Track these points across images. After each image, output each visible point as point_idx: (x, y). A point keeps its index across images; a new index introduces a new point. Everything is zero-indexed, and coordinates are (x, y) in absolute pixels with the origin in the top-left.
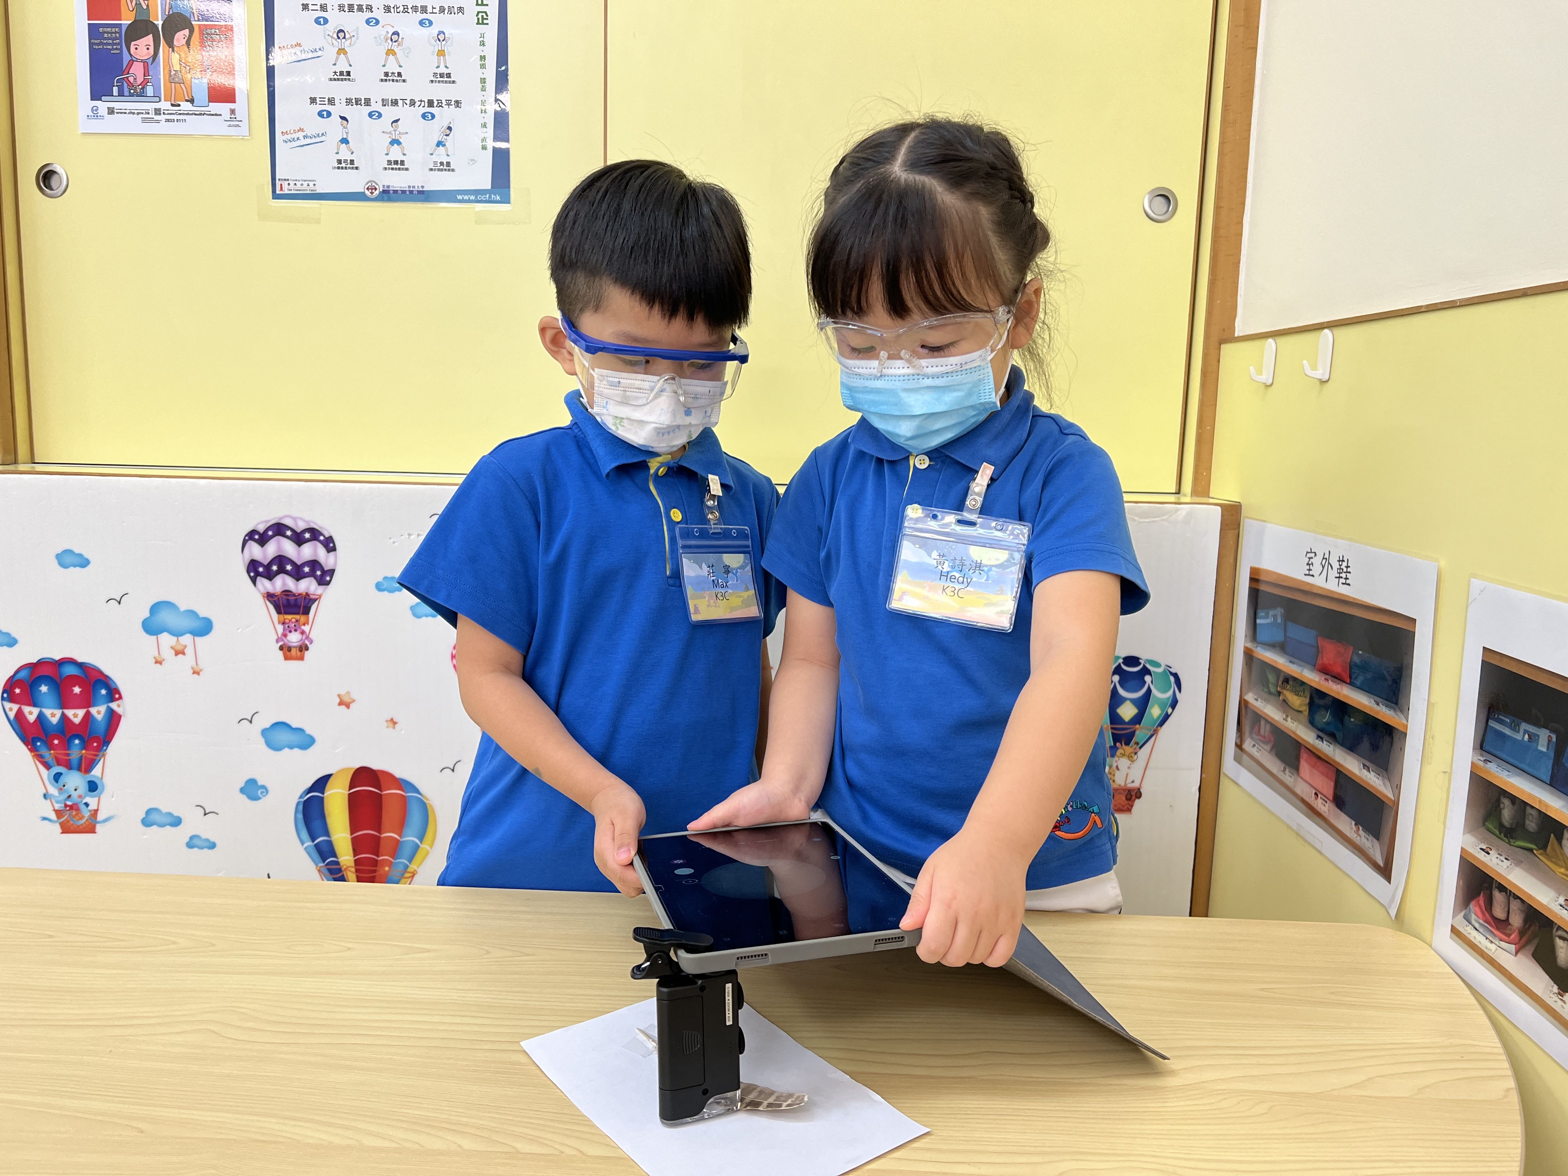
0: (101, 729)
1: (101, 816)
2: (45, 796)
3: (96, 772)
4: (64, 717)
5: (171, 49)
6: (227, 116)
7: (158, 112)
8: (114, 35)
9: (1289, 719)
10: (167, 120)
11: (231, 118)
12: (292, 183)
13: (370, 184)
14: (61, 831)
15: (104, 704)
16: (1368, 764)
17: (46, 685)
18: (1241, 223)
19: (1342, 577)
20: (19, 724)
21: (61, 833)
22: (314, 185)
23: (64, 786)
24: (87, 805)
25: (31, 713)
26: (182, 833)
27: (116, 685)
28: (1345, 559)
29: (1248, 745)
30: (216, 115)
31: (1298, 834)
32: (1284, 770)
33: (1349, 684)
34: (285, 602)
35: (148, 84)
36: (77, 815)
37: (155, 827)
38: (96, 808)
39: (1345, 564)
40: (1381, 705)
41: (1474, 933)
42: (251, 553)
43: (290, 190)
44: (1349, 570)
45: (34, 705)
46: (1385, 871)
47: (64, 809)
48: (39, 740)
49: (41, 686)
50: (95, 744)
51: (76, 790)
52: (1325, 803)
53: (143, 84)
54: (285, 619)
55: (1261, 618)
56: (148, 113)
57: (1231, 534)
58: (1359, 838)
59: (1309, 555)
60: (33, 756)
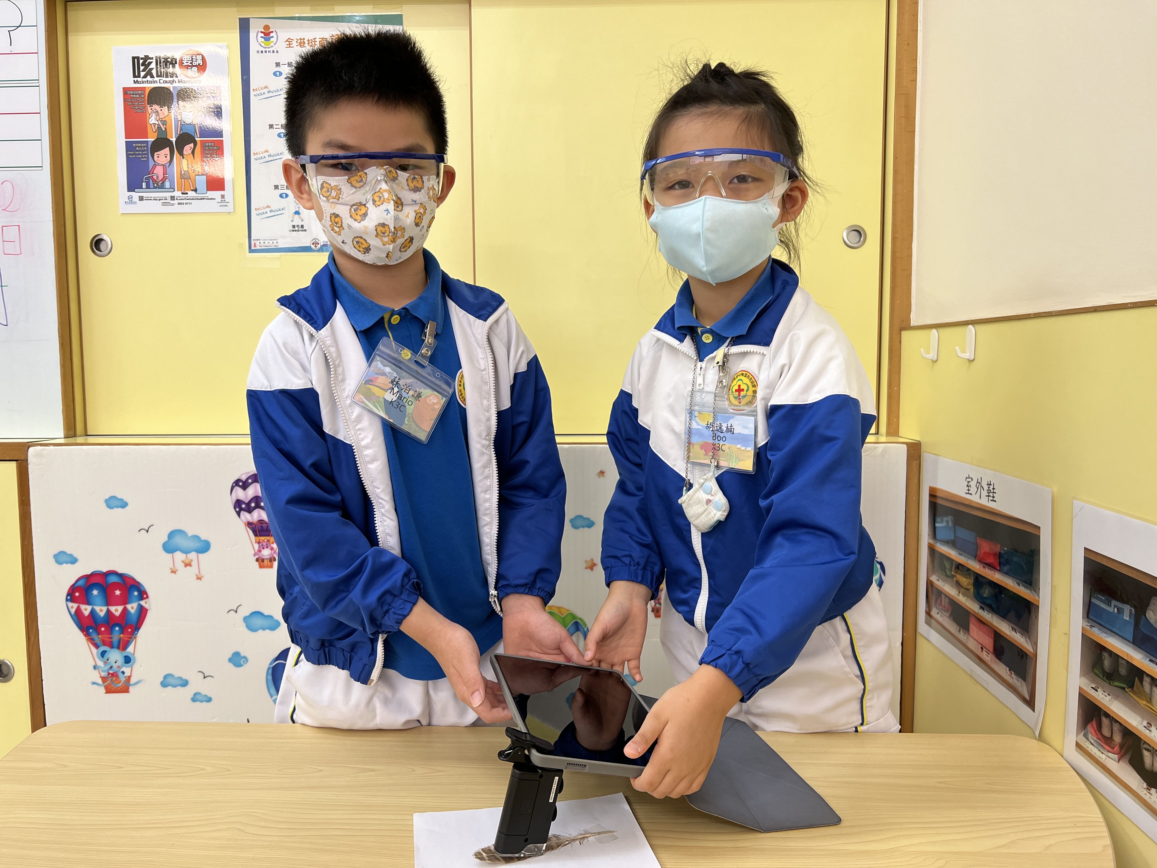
0: (134, 619)
1: (133, 681)
2: (95, 667)
3: (130, 649)
4: (109, 611)
5: (181, 157)
6: (219, 199)
7: (173, 198)
8: (143, 148)
9: (961, 595)
10: (179, 204)
11: (221, 201)
12: (262, 242)
13: (314, 241)
14: (105, 692)
15: (136, 602)
16: (1015, 627)
17: (97, 590)
18: (910, 248)
19: (990, 496)
20: (78, 618)
21: (106, 693)
22: (277, 242)
23: (108, 660)
24: (123, 673)
25: (86, 610)
26: (188, 692)
27: (144, 588)
28: (992, 483)
29: (934, 612)
30: (212, 199)
31: (971, 677)
32: (959, 631)
33: (999, 571)
34: (260, 529)
35: (166, 180)
36: (116, 680)
37: (170, 687)
38: (129, 675)
39: (992, 487)
40: (1021, 586)
41: (1091, 746)
42: (237, 495)
43: (261, 246)
44: (995, 491)
45: (88, 603)
46: (1030, 703)
47: (107, 676)
48: (91, 628)
49: (93, 590)
50: (130, 630)
51: (116, 662)
52: (988, 655)
53: (163, 180)
54: (259, 540)
55: (938, 523)
56: (166, 199)
57: (915, 463)
58: (1012, 679)
59: (968, 480)
60: (87, 640)
